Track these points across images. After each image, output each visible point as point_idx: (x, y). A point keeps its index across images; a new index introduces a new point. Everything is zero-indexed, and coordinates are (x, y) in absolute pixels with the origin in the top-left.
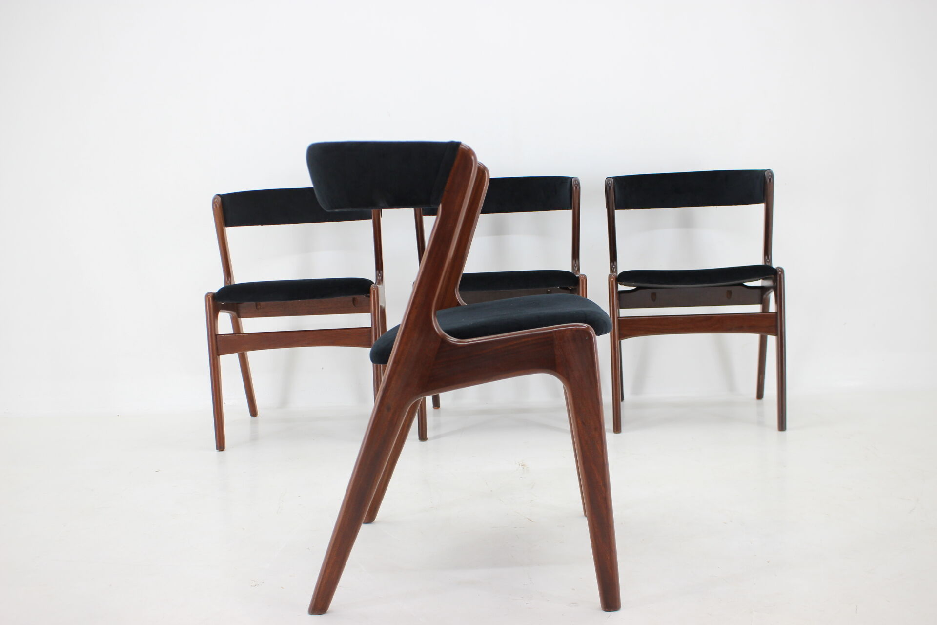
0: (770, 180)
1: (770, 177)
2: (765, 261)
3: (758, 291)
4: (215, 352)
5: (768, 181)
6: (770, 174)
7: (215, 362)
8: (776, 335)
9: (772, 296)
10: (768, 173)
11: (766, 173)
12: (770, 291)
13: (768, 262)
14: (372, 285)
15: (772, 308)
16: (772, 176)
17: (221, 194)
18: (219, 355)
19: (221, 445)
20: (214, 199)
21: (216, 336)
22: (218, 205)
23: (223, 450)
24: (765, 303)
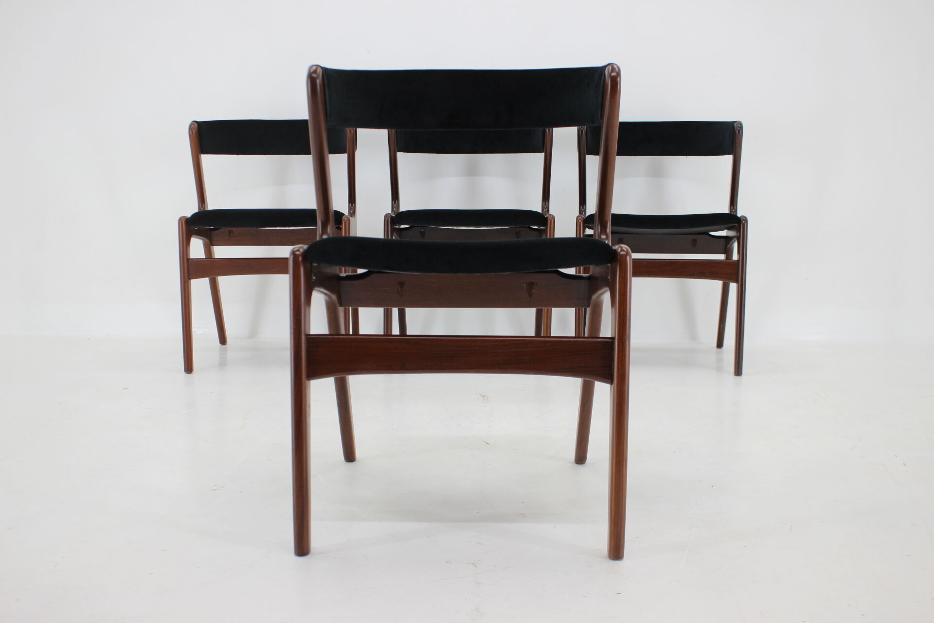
0: (739, 131)
1: (739, 128)
2: (731, 210)
3: (723, 241)
4: (186, 275)
5: (737, 132)
6: (739, 125)
7: (186, 285)
8: (737, 282)
9: (735, 245)
10: (737, 124)
11: (735, 124)
12: (733, 241)
13: (733, 212)
14: (344, 216)
15: (735, 257)
16: (741, 127)
17: (198, 121)
18: (190, 279)
19: (189, 368)
20: (191, 125)
21: (188, 260)
22: (194, 131)
23: (190, 373)
24: (728, 252)
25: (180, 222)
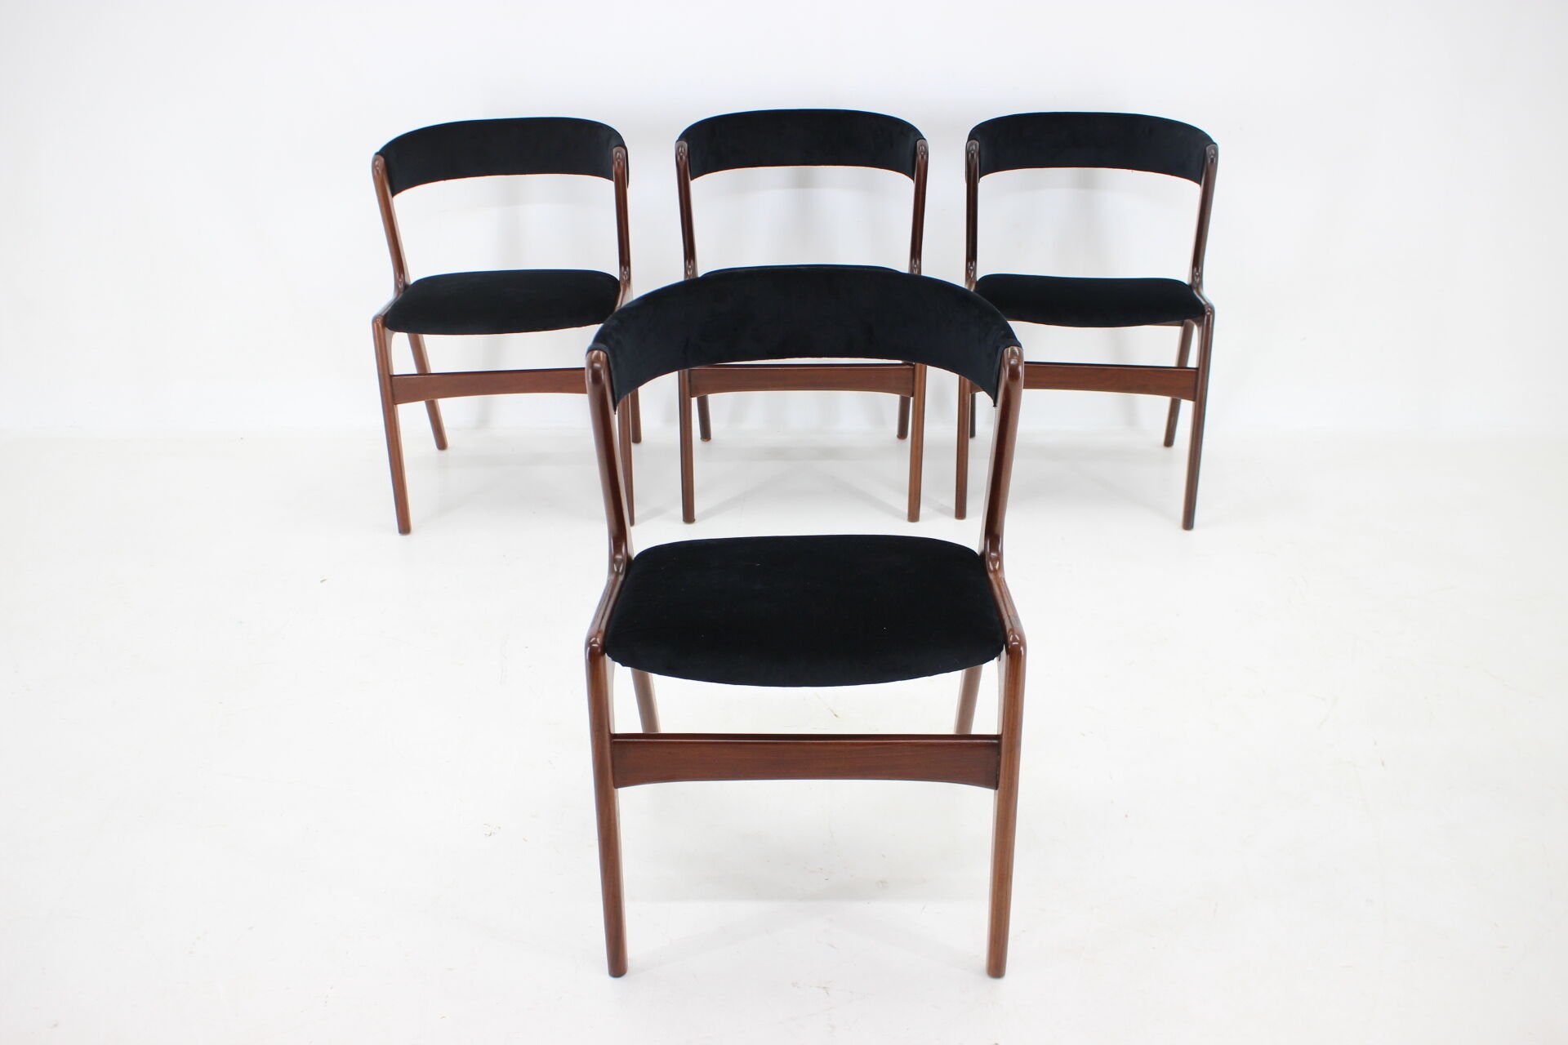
0: (1212, 160)
1: (1213, 156)
4: (389, 400)
5: (1209, 161)
7: (391, 413)
8: (1194, 400)
18: (396, 404)
19: (405, 527)
20: (374, 161)
21: (391, 380)
22: (380, 172)
23: (408, 535)
25: (375, 325)
